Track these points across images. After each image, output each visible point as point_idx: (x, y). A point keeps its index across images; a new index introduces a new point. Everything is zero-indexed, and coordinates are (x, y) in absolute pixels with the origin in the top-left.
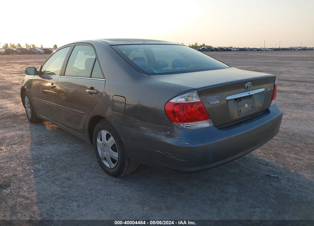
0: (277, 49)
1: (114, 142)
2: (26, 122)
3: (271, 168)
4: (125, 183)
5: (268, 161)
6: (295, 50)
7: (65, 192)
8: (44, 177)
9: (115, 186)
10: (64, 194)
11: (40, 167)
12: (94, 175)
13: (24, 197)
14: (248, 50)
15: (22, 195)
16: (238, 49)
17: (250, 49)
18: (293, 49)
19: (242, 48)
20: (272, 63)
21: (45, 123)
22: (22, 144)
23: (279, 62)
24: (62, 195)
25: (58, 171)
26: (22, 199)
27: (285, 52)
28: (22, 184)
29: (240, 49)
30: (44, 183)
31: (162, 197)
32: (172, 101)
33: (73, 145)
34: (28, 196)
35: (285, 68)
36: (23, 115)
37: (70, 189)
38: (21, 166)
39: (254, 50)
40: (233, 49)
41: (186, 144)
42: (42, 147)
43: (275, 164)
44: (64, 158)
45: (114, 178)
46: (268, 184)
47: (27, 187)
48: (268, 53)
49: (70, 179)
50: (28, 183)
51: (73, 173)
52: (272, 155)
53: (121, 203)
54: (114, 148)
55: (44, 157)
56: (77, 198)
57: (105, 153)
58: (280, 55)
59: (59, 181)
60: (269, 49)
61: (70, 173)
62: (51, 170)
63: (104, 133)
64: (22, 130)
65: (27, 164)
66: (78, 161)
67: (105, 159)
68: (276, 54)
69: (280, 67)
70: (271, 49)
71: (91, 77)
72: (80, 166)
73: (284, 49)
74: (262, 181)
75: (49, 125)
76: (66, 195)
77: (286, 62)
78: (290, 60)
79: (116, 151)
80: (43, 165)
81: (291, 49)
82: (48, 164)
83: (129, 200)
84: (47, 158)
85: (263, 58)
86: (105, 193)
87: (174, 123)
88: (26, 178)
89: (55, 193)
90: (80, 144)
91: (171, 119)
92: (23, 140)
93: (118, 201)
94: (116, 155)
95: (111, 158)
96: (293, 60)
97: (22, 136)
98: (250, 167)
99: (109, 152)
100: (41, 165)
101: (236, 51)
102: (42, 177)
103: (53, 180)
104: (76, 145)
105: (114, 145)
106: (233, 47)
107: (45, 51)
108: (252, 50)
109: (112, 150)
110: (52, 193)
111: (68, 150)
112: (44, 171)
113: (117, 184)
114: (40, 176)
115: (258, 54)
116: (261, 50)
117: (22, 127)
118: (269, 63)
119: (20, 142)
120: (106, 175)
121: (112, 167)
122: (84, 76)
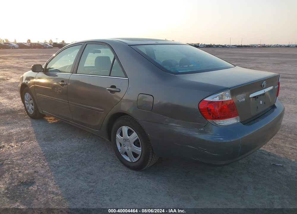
0: (240, 46)
1: (138, 137)
2: (26, 118)
3: (274, 158)
4: (146, 176)
5: (269, 151)
6: (255, 47)
7: (92, 186)
8: (66, 172)
9: (138, 179)
10: (92, 189)
11: (58, 163)
12: (115, 169)
13: (53, 193)
14: (214, 46)
15: (51, 192)
16: (205, 45)
17: (215, 45)
18: (254, 46)
19: (209, 45)
20: (239, 59)
21: (46, 118)
22: (31, 140)
23: (245, 58)
24: (90, 189)
25: (77, 166)
26: (52, 196)
27: (248, 49)
28: (47, 180)
29: (207, 45)
30: (68, 179)
31: (187, 188)
32: (206, 99)
33: (82, 140)
34: (57, 192)
35: (253, 64)
36: (21, 110)
37: (96, 183)
38: (38, 162)
39: (220, 46)
40: (201, 45)
41: (221, 140)
42: (53, 143)
43: (276, 154)
44: (79, 154)
45: (134, 171)
46: (277, 172)
47: (53, 183)
48: (232, 50)
49: (92, 173)
50: (52, 179)
51: (93, 168)
52: (270, 146)
53: (150, 195)
54: (137, 143)
55: (58, 153)
56: (107, 193)
57: (126, 148)
58: (244, 52)
59: (82, 176)
60: (233, 46)
61: (90, 168)
62: (70, 166)
63: (125, 129)
64: (26, 126)
65: (44, 160)
66: (94, 156)
67: (126, 154)
68: (240, 51)
69: (248, 63)
70: (235, 46)
71: (110, 76)
72: (98, 160)
73: (246, 47)
74: (270, 170)
75: (51, 121)
76: (94, 190)
77: (251, 58)
78: (255, 57)
79: (139, 146)
80: (60, 161)
81: (252, 46)
82: (65, 160)
83: (157, 192)
84: (61, 154)
85: (231, 55)
86: (132, 186)
87: (209, 120)
88: (49, 174)
89: (83, 188)
90: (89, 139)
91: (206, 116)
92: (30, 136)
93: (147, 194)
94: (139, 150)
95: (133, 152)
96: (257, 57)
97: (28, 132)
98: (255, 157)
99: (131, 147)
100: (58, 161)
101: (203, 47)
102: (64, 173)
103: (76, 176)
104: (86, 140)
105: (137, 140)
106: (200, 44)
107: (19, 46)
108: (217, 46)
109: (134, 145)
110: (80, 188)
111: (80, 145)
112: (64, 167)
113: (140, 177)
114: (62, 171)
115: (224, 50)
116: (226, 47)
117: (25, 123)
118: (237, 59)
119: (28, 138)
120: (125, 169)
121: (134, 161)
122: (94, 74)
